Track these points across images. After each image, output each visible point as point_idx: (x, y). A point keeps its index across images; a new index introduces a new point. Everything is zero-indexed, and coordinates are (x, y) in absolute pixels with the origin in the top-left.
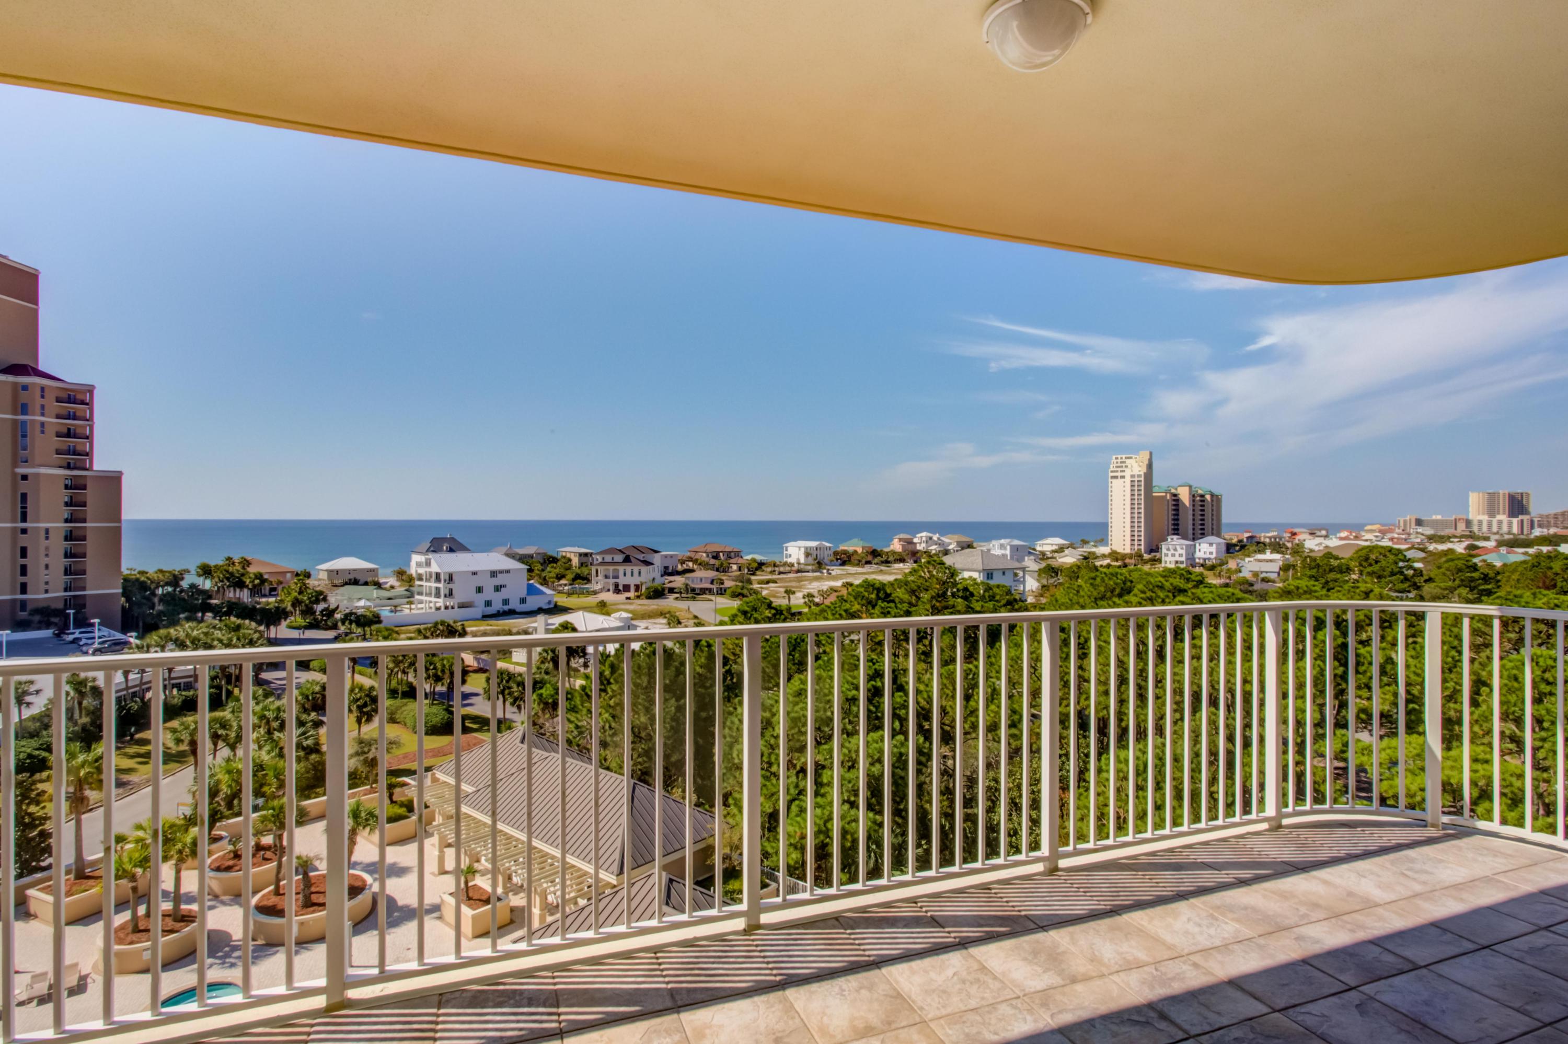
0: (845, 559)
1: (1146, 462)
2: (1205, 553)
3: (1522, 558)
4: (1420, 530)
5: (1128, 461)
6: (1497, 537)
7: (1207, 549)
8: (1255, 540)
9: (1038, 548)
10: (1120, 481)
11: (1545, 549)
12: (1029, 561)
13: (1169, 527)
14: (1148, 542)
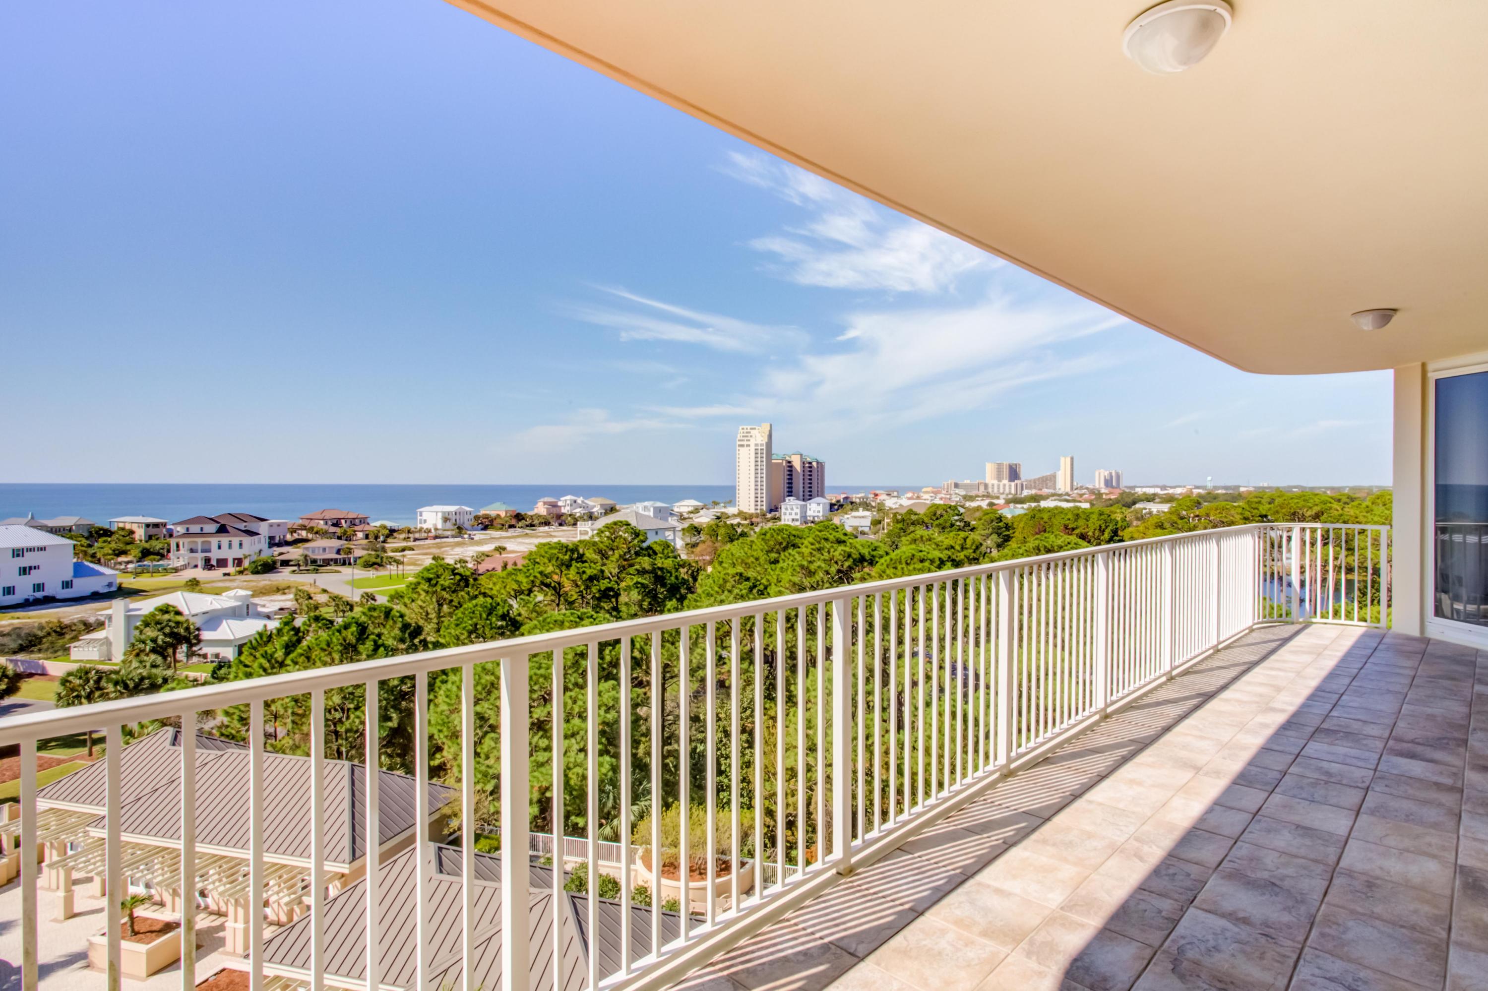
0: (487, 523)
1: (767, 433)
2: (814, 511)
3: (1022, 512)
4: (957, 491)
5: (752, 431)
6: (1004, 496)
7: (816, 509)
8: (849, 500)
9: (676, 509)
10: (745, 449)
11: (1033, 505)
12: (673, 521)
13: (786, 490)
14: (769, 503)
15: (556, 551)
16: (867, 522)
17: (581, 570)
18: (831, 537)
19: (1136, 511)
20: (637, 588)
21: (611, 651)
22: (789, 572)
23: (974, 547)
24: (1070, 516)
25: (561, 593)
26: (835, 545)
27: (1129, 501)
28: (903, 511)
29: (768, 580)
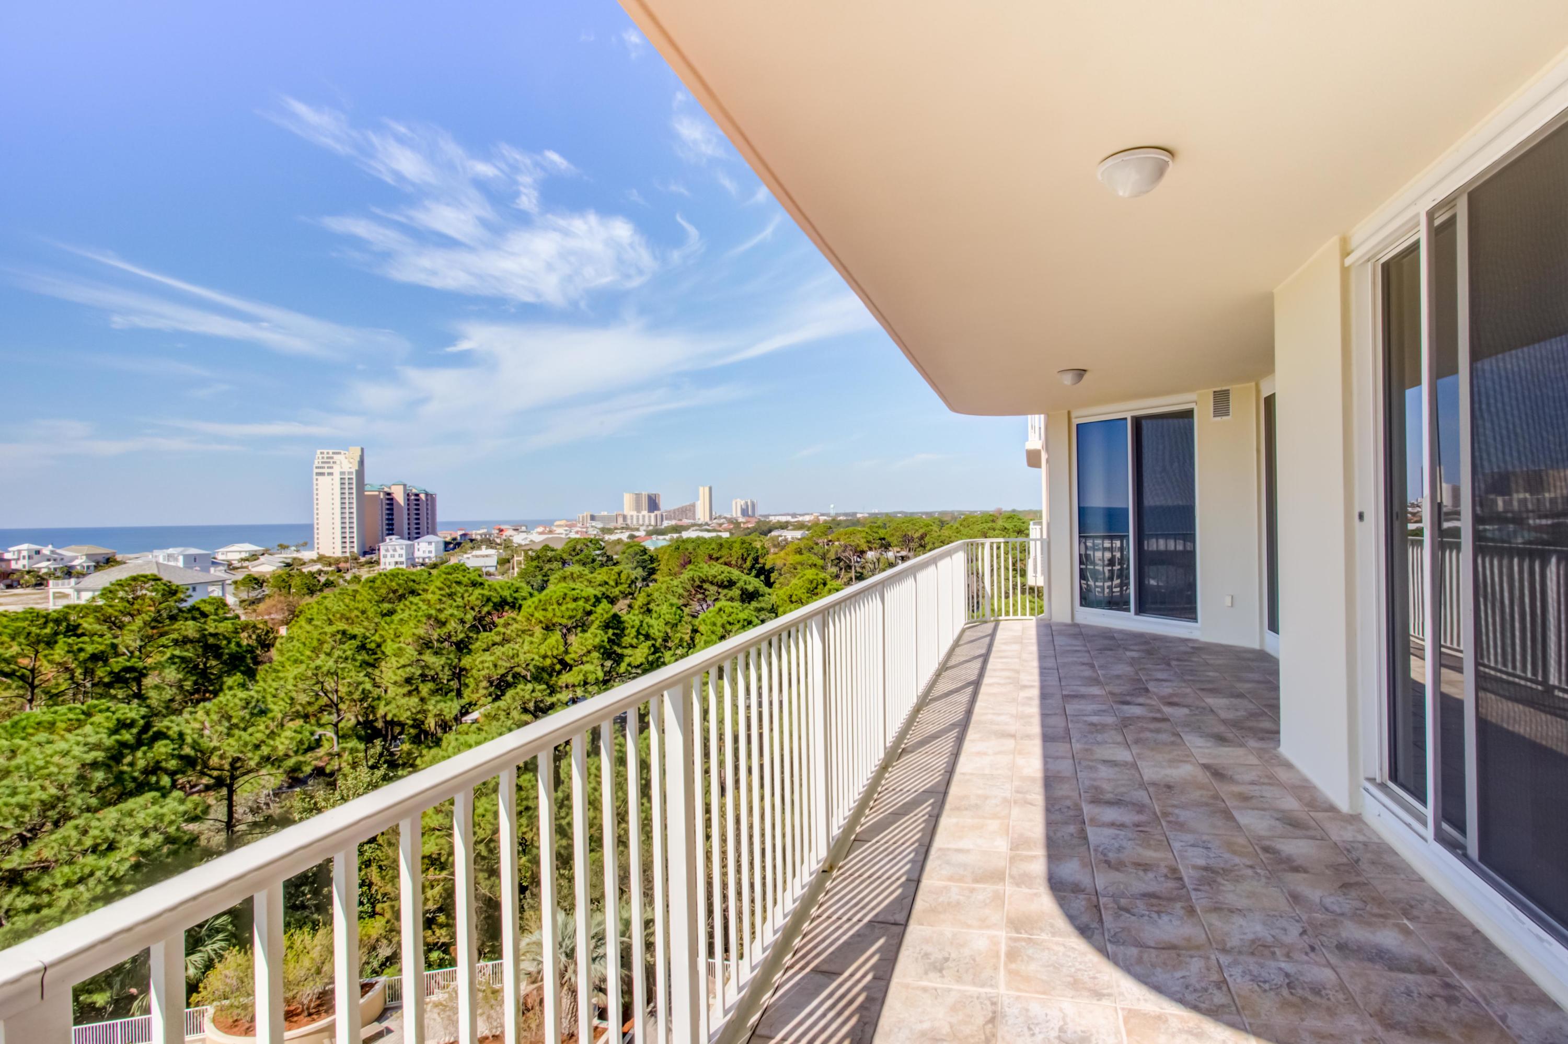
1: (358, 459)
2: (424, 552)
3: (665, 543)
4: (594, 524)
5: (335, 456)
6: (644, 528)
7: (426, 548)
8: (468, 537)
9: (222, 557)
10: (326, 478)
11: (675, 536)
12: (217, 573)
13: (385, 527)
14: (362, 544)
15: (25, 624)
16: (493, 561)
17: (75, 648)
18: (465, 580)
19: (773, 539)
20: (174, 663)
21: (145, 753)
22: (412, 625)
23: (629, 582)
24: (714, 546)
25: (36, 682)
26: (470, 589)
27: (765, 529)
28: (539, 547)
29: (382, 636)
